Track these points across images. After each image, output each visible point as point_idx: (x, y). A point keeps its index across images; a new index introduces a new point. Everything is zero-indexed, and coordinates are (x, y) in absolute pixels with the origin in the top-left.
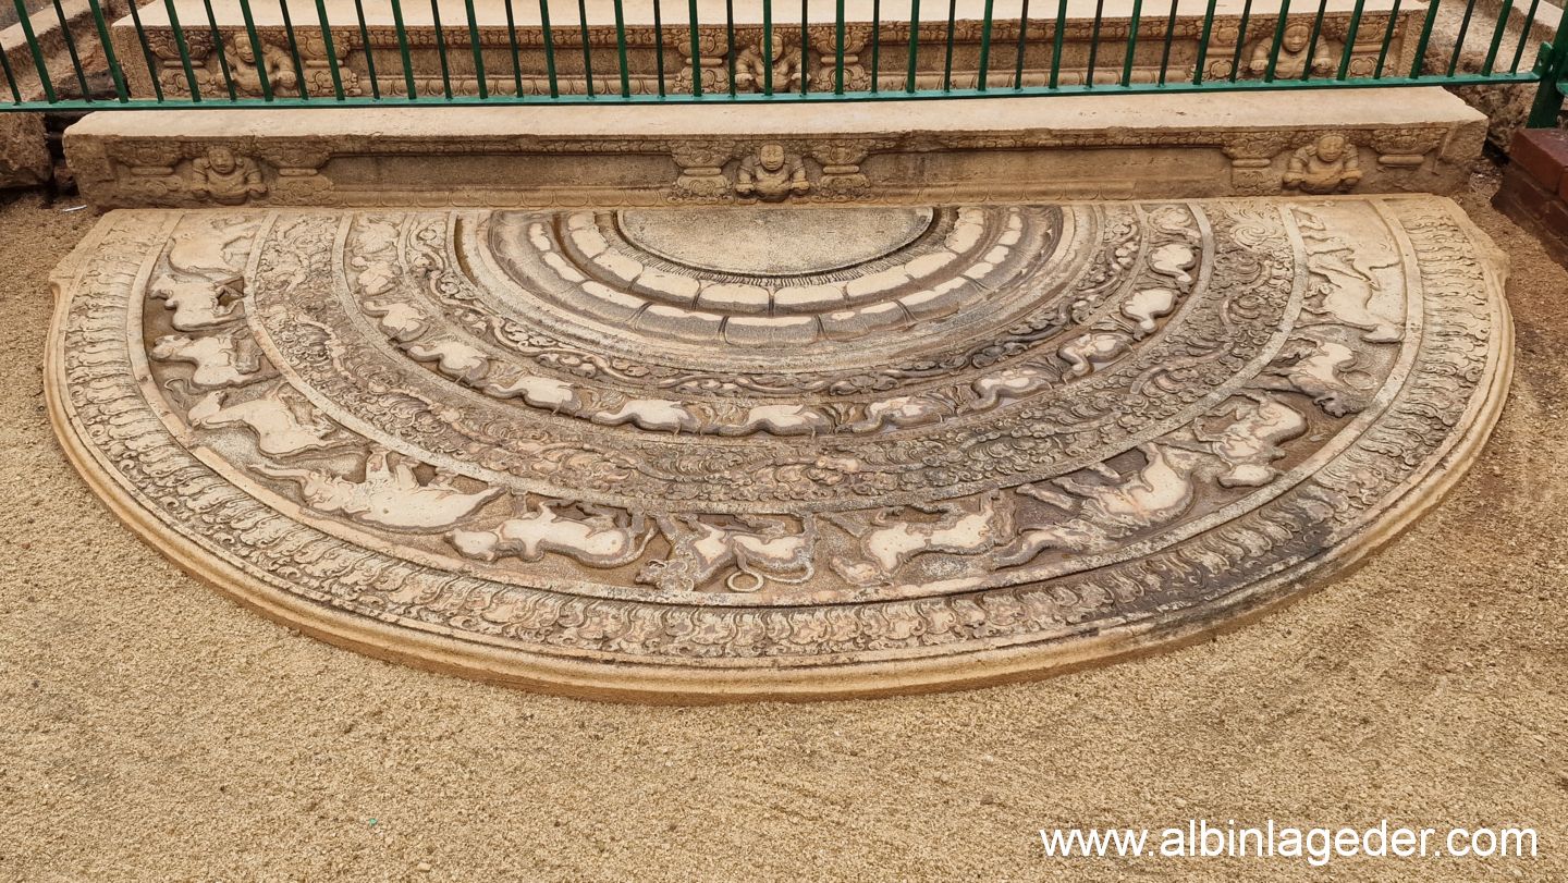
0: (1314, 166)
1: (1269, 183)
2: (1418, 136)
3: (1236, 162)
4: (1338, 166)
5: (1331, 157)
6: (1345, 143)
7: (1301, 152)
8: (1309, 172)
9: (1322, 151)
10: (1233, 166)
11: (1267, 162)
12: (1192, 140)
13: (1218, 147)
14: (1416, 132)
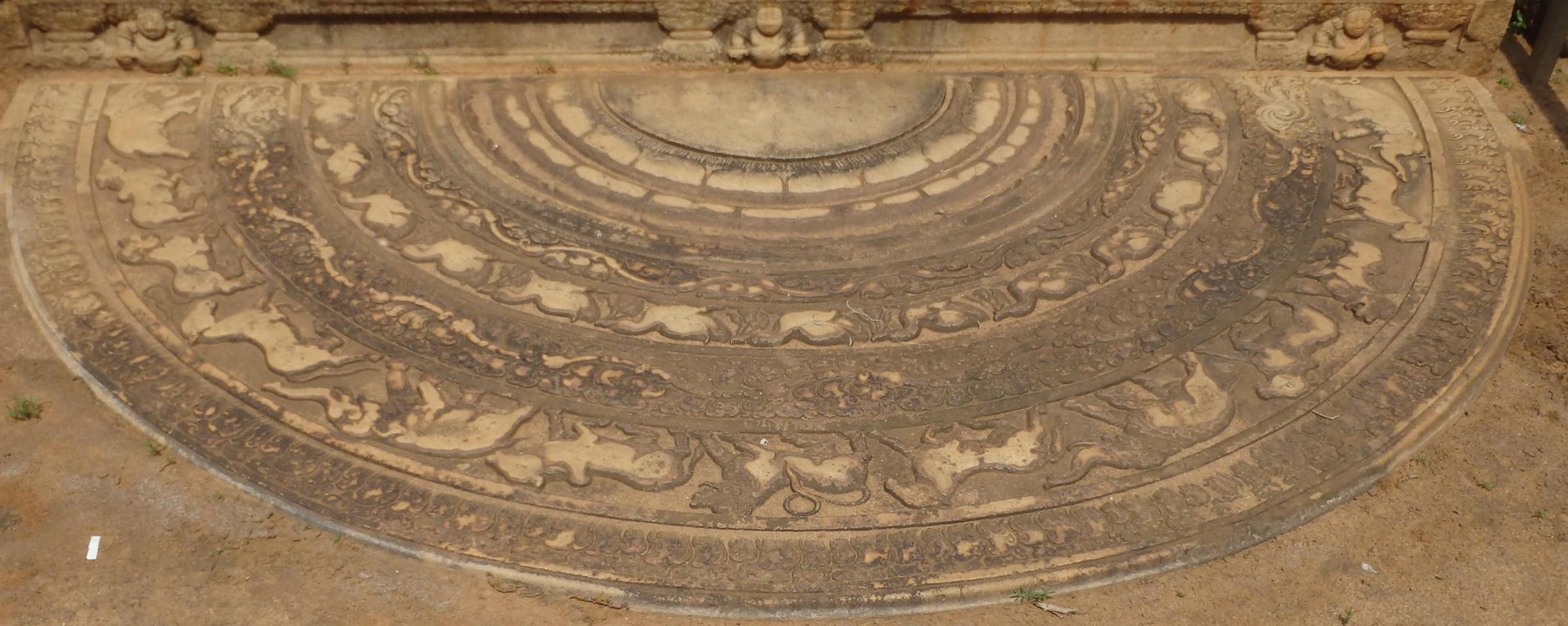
0: (1341, 39)
1: (1295, 57)
2: (1445, 11)
3: (1261, 35)
4: (1364, 40)
5: (1359, 31)
6: (1373, 16)
7: (1328, 24)
8: (1334, 45)
9: (1350, 26)
10: (1257, 39)
11: (1293, 34)
12: (1216, 10)
13: (1244, 19)
14: (1444, 7)
